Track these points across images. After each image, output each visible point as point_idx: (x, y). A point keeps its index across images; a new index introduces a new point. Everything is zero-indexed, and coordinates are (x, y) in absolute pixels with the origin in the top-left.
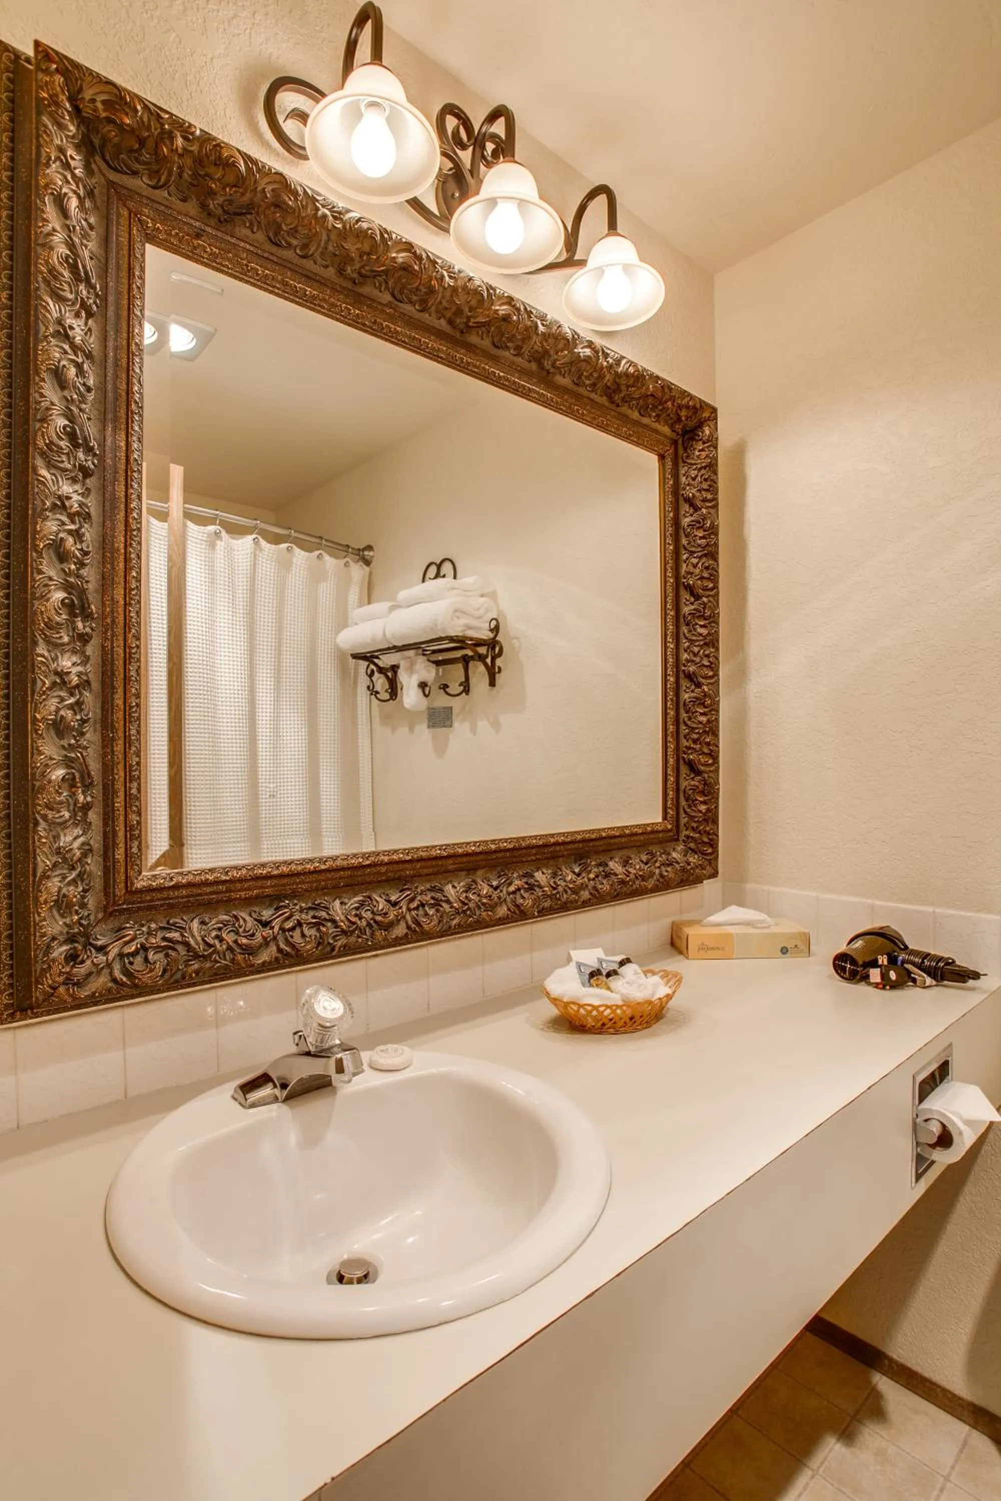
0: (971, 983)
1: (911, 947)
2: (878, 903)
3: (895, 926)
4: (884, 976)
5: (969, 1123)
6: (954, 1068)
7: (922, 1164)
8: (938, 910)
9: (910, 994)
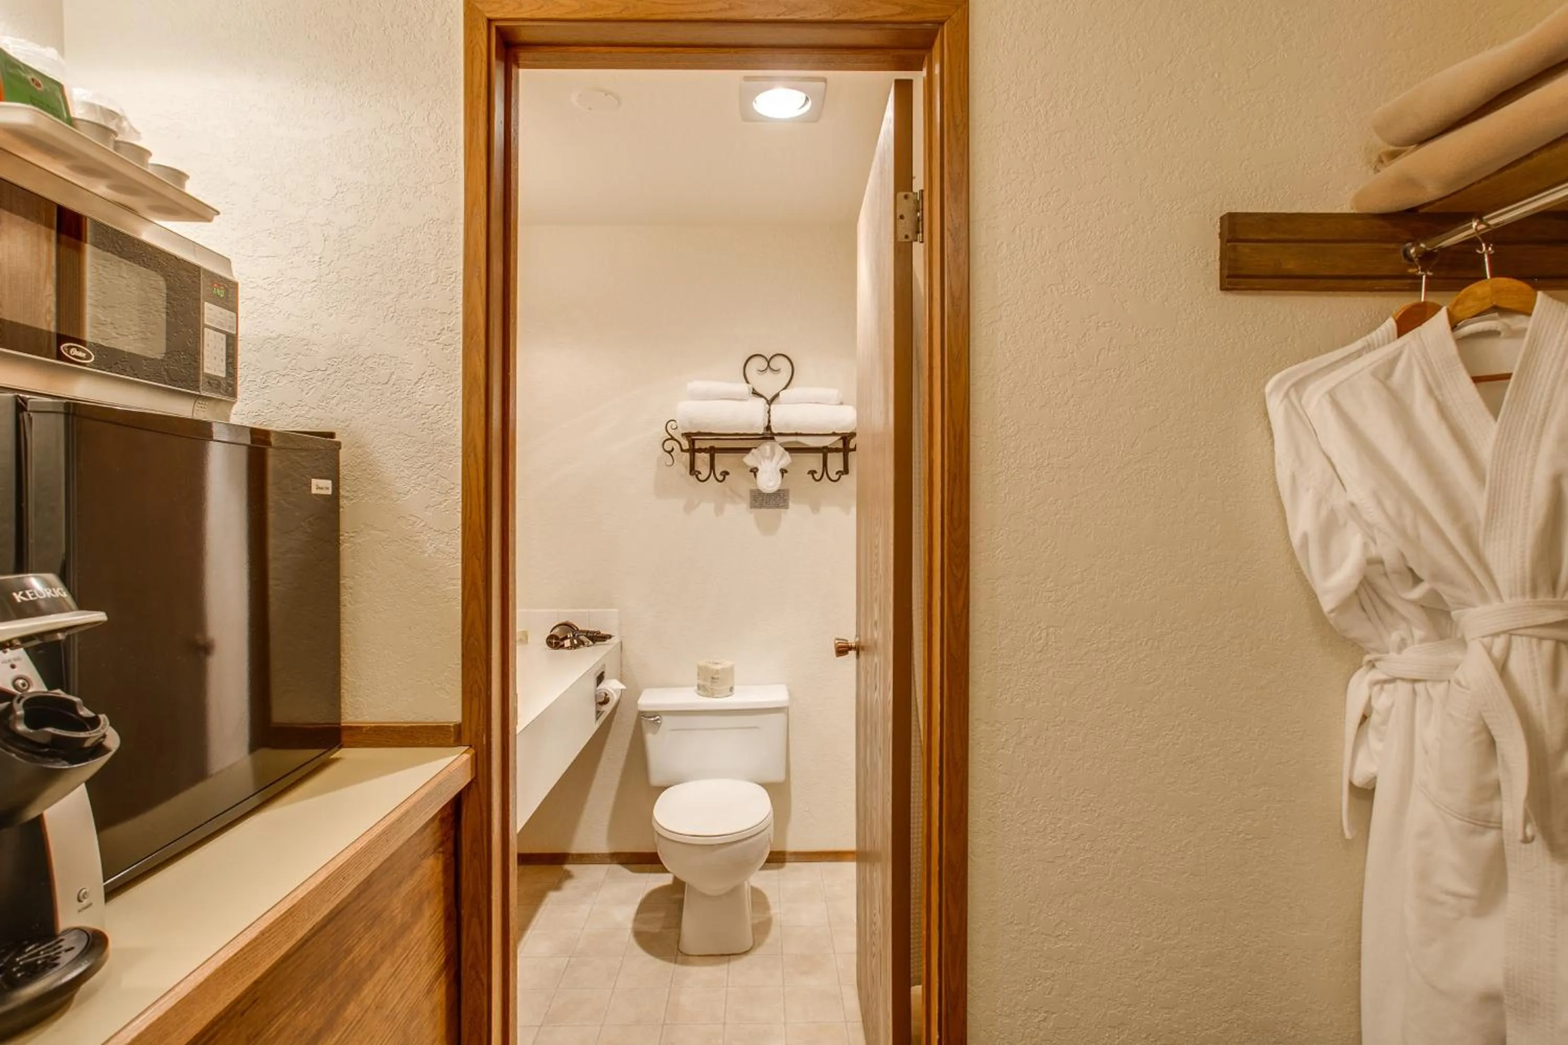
0: (608, 641)
1: (580, 629)
2: (561, 611)
3: (571, 621)
4: (572, 642)
5: (615, 691)
6: (606, 675)
7: (599, 714)
8: (592, 610)
9: (582, 650)
